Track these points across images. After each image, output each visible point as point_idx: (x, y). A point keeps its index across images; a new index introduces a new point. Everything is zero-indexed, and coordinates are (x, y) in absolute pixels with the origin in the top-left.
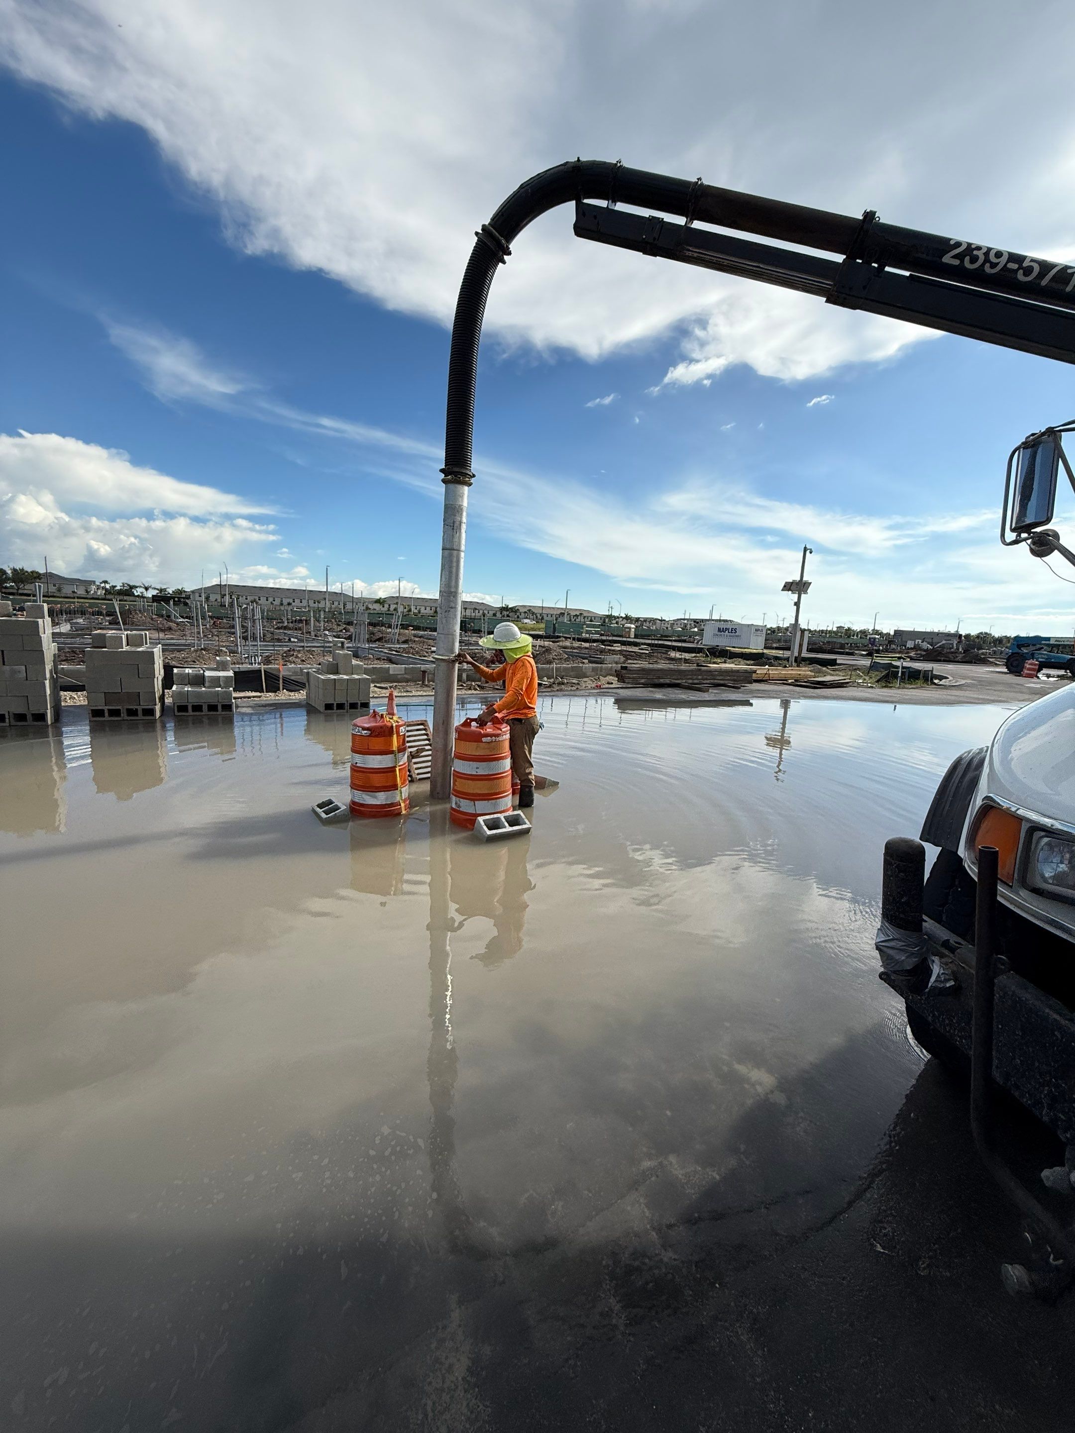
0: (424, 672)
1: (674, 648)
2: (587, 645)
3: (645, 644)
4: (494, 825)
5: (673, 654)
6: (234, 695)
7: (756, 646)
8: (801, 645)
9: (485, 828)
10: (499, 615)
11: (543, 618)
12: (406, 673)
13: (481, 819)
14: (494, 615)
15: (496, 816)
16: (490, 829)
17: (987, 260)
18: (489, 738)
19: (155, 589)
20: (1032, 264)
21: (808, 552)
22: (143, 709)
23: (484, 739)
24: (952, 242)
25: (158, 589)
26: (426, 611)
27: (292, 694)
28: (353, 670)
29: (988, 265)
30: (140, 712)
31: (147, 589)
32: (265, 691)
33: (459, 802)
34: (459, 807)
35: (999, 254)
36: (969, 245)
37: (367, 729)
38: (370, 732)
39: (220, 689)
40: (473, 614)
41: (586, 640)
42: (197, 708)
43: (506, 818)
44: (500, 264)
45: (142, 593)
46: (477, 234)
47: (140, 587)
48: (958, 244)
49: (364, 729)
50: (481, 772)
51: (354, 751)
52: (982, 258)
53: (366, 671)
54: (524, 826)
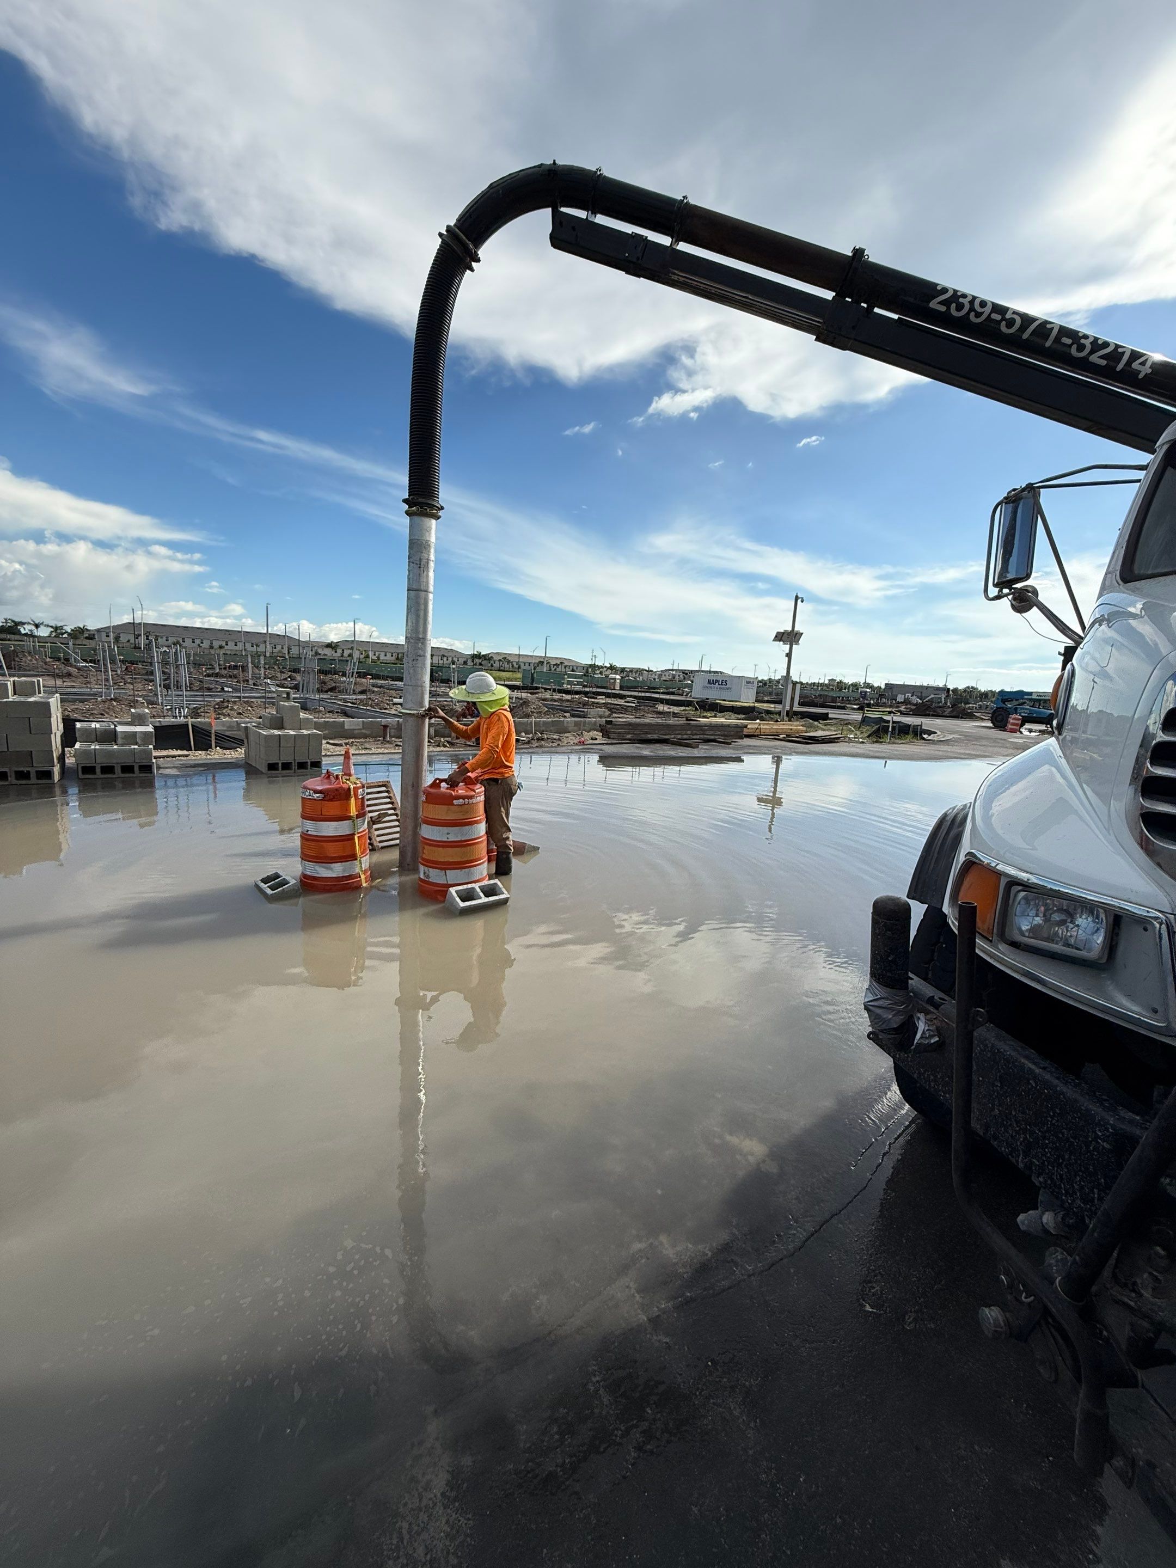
0: (385, 727)
1: (662, 701)
2: (569, 697)
3: (631, 696)
4: (468, 896)
5: (661, 707)
6: (155, 753)
7: (747, 699)
8: (792, 699)
9: (458, 899)
10: (470, 663)
11: (519, 667)
12: (364, 728)
13: (453, 890)
14: (465, 663)
15: (470, 886)
16: (463, 901)
17: (972, 309)
18: (461, 800)
19: (48, 626)
20: (1015, 316)
21: (799, 601)
22: (37, 772)
23: (455, 802)
24: (939, 288)
25: (52, 627)
26: (385, 658)
27: (228, 752)
28: (301, 725)
29: (972, 314)
30: (33, 775)
31: (37, 626)
32: (193, 748)
33: (427, 872)
34: (428, 876)
35: (983, 304)
36: (955, 291)
37: (320, 792)
38: (323, 796)
39: (136, 747)
40: (441, 662)
41: (567, 692)
42: (108, 769)
43: (481, 888)
44: (468, 271)
45: (31, 631)
46: (441, 235)
47: (29, 623)
48: (945, 290)
49: (316, 792)
50: (452, 838)
51: (304, 817)
52: (967, 307)
53: (317, 726)
54: (502, 897)
